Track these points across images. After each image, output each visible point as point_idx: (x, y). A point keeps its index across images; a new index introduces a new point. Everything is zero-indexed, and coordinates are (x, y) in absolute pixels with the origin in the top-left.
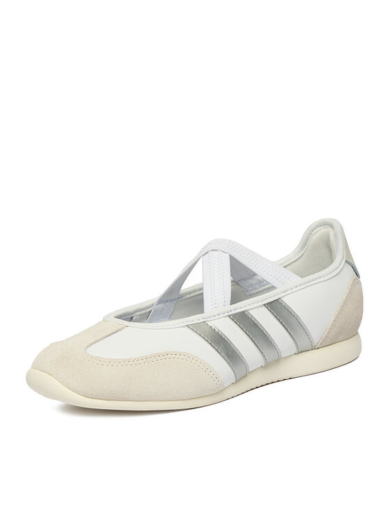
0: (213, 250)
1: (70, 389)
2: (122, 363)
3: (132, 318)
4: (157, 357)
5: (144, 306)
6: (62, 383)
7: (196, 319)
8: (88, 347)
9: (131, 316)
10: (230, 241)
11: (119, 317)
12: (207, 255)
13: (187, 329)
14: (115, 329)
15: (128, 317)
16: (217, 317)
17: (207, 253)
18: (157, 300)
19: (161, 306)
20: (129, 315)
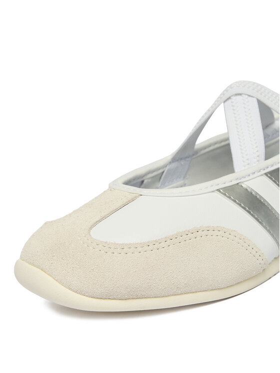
0: (236, 95)
1: (70, 289)
2: (140, 249)
3: (143, 182)
4: (184, 236)
5: (156, 166)
6: (60, 282)
7: (227, 180)
8: (91, 228)
9: (141, 180)
10: (254, 83)
11: (127, 183)
12: (230, 101)
13: (217, 194)
14: (125, 200)
15: (138, 181)
16: (252, 176)
17: (229, 98)
18: (169, 159)
19: (174, 165)
20: (138, 178)
